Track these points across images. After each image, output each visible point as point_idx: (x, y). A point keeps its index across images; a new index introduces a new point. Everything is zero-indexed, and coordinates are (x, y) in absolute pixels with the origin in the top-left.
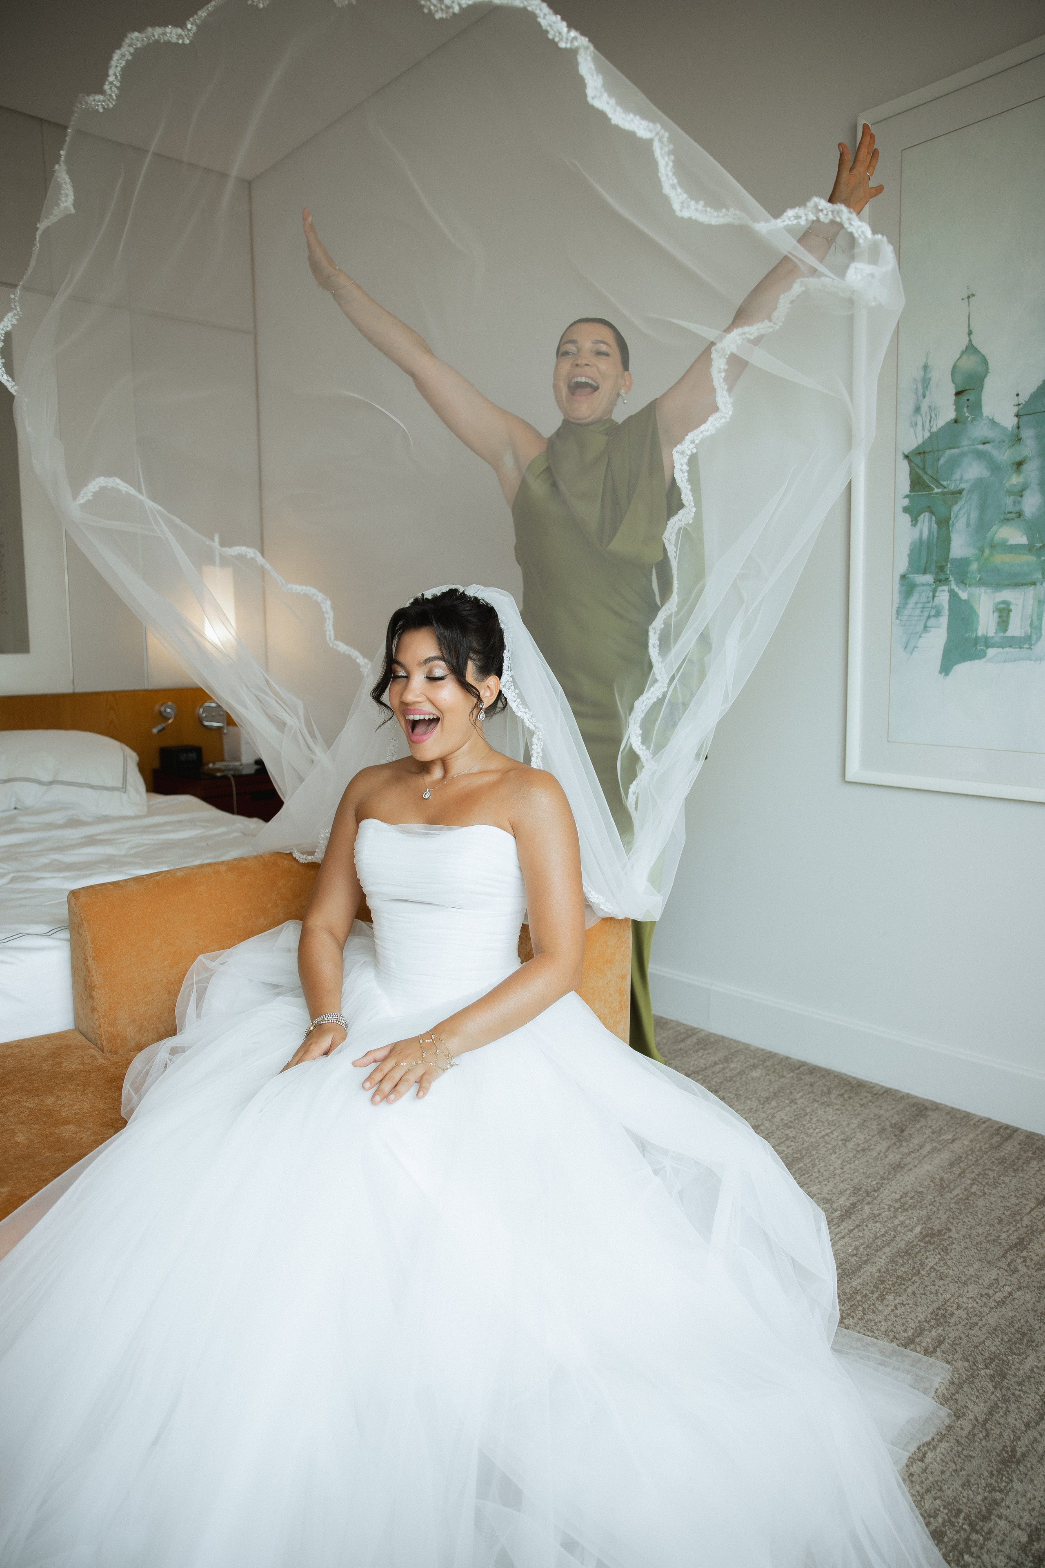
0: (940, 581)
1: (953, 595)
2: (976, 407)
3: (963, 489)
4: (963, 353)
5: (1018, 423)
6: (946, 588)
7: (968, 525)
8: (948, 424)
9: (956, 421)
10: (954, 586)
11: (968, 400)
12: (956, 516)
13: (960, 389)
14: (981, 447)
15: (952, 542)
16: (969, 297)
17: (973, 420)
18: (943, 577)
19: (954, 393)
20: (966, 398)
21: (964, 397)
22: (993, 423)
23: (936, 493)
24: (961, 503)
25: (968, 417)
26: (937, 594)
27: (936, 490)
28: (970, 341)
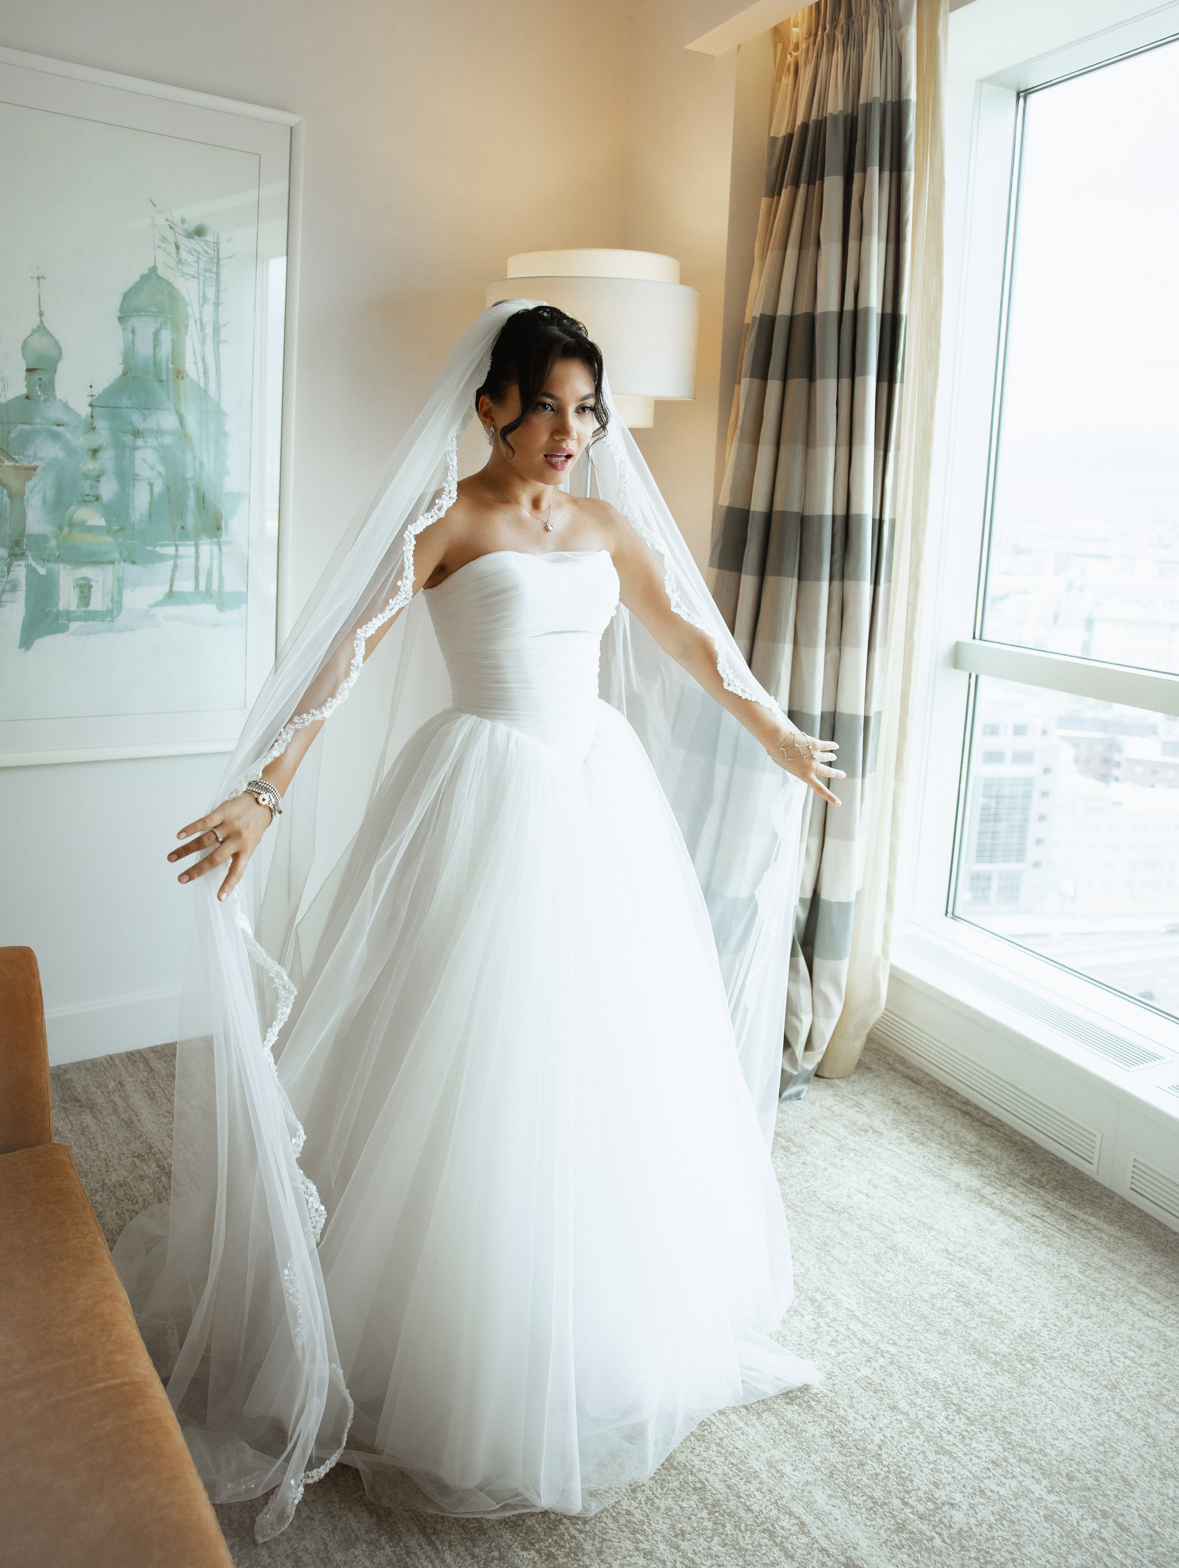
0: (15, 555)
1: (31, 571)
2: (49, 387)
3: (37, 467)
4: (34, 331)
5: (92, 412)
6: (22, 563)
7: (44, 502)
8: (18, 398)
9: (27, 397)
10: (31, 561)
11: (40, 379)
12: (31, 492)
13: (31, 367)
14: (55, 428)
15: (28, 517)
16: (39, 278)
17: (46, 400)
18: (18, 551)
19: (25, 368)
20: (38, 377)
21: (36, 376)
22: (66, 406)
23: (8, 467)
24: (35, 480)
25: (40, 396)
26: (12, 569)
27: (7, 463)
28: (42, 321)
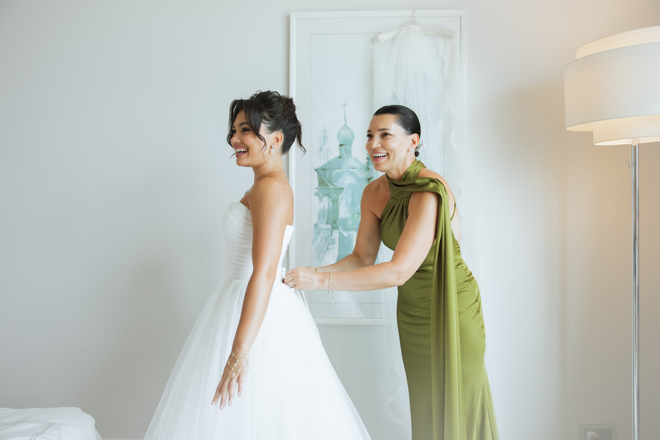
0: (334, 228)
1: (341, 234)
2: (349, 152)
3: (344, 188)
4: (342, 128)
5: (368, 162)
6: (337, 231)
7: (347, 203)
8: (336, 158)
9: (340, 157)
10: (341, 230)
11: (345, 149)
12: (341, 199)
13: (341, 144)
14: (352, 170)
15: (339, 211)
16: (344, 105)
17: (348, 158)
18: (335, 226)
19: (339, 145)
20: (344, 148)
21: (343, 147)
22: (357, 160)
23: (331, 188)
24: (343, 194)
25: (345, 156)
26: (333, 234)
27: (331, 187)
28: (346, 123)
